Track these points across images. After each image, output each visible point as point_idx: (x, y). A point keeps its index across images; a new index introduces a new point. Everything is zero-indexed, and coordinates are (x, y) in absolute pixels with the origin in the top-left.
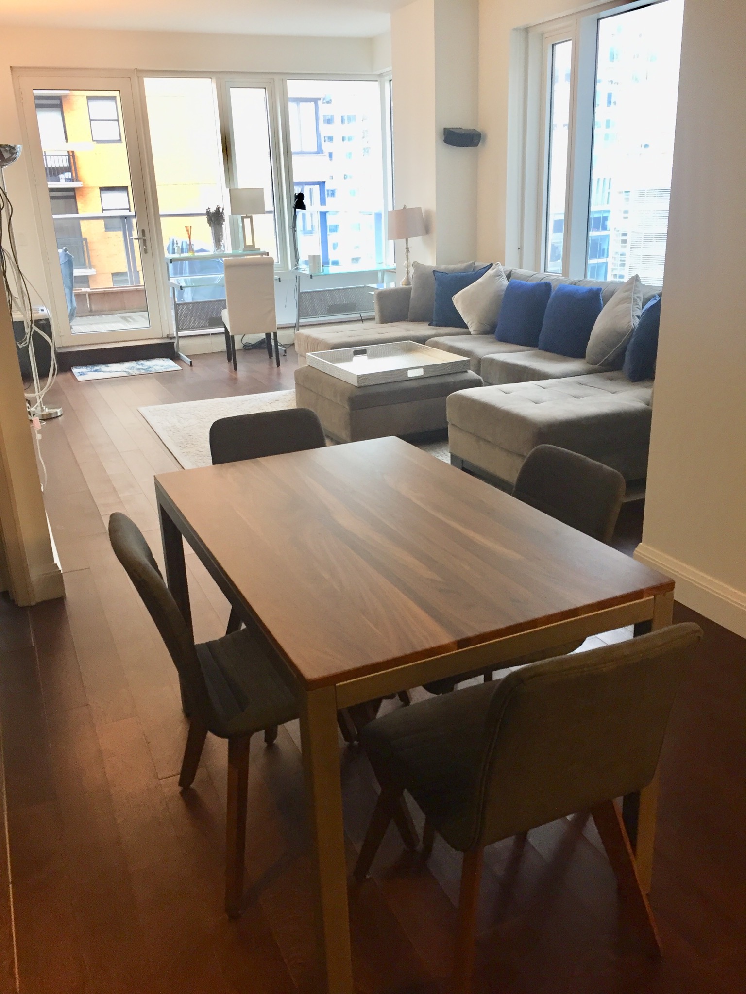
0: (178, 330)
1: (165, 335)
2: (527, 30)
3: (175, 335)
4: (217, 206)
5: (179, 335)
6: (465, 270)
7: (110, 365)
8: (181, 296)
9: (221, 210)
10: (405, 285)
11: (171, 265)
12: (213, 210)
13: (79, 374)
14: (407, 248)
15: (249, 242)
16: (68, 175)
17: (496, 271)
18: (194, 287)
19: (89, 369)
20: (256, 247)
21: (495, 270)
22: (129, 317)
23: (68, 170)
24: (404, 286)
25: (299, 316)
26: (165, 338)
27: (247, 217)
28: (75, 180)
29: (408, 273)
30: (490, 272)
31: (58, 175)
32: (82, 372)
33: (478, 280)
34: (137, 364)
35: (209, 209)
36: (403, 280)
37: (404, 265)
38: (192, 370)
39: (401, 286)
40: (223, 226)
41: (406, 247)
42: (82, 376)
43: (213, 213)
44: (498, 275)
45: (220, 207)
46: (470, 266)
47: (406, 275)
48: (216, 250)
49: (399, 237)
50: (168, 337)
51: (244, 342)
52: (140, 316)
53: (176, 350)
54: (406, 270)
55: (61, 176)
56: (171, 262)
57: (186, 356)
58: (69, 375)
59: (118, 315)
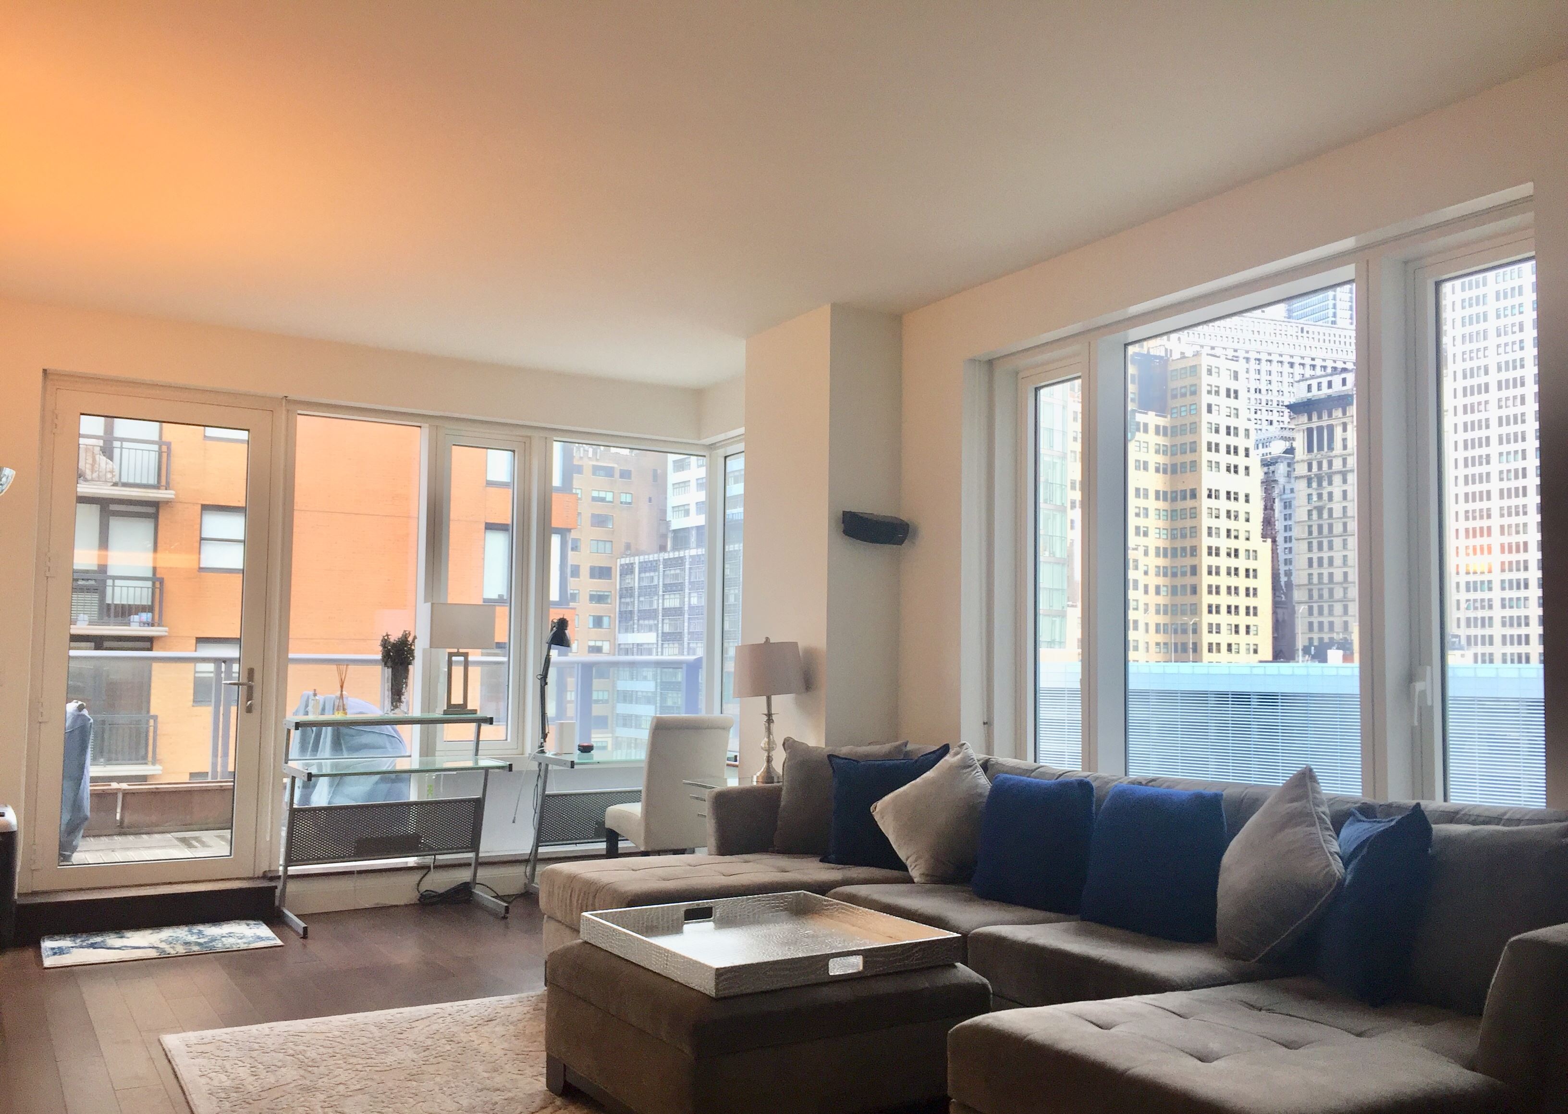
0: (289, 862)
1: (260, 873)
2: (990, 363)
3: (281, 873)
4: (405, 631)
5: (289, 873)
6: (888, 756)
7: (129, 934)
8: (306, 798)
9: (410, 639)
10: (763, 782)
11: (296, 735)
12: (394, 637)
13: (50, 953)
14: (769, 715)
15: (457, 699)
16: (146, 616)
17: (963, 759)
18: (338, 777)
19: (78, 941)
20: (469, 708)
21: (959, 756)
22: (196, 839)
23: (150, 609)
24: (761, 785)
25: (539, 841)
26: (258, 878)
27: (458, 654)
28: (156, 624)
29: (769, 760)
30: (949, 759)
31: (130, 615)
32: (59, 948)
33: (925, 775)
34: (190, 931)
35: (387, 635)
36: (758, 774)
37: (762, 745)
38: (305, 946)
39: (755, 784)
40: (410, 667)
41: (766, 712)
42: (56, 957)
43: (394, 645)
44: (966, 765)
45: (410, 634)
46: (898, 749)
47: (765, 764)
48: (392, 710)
49: (756, 692)
50: (265, 876)
51: (424, 887)
52: (217, 836)
53: (277, 903)
54: (766, 754)
55: (135, 618)
56: (297, 728)
57: (297, 916)
58: (29, 953)
59: (172, 834)
